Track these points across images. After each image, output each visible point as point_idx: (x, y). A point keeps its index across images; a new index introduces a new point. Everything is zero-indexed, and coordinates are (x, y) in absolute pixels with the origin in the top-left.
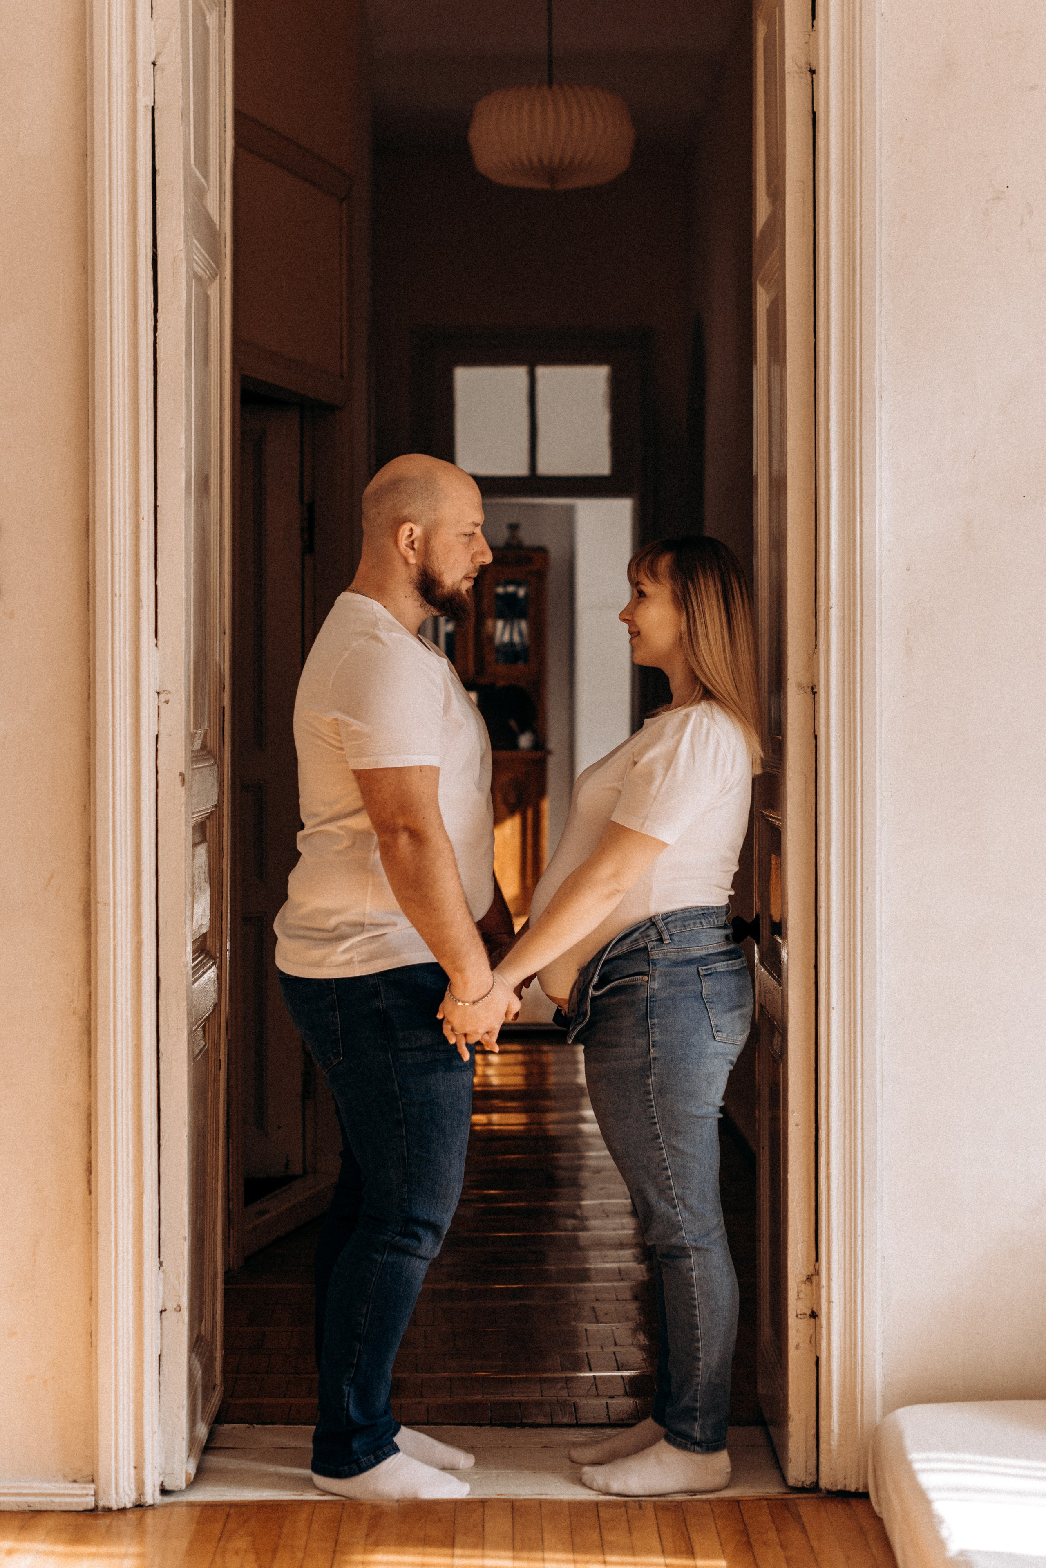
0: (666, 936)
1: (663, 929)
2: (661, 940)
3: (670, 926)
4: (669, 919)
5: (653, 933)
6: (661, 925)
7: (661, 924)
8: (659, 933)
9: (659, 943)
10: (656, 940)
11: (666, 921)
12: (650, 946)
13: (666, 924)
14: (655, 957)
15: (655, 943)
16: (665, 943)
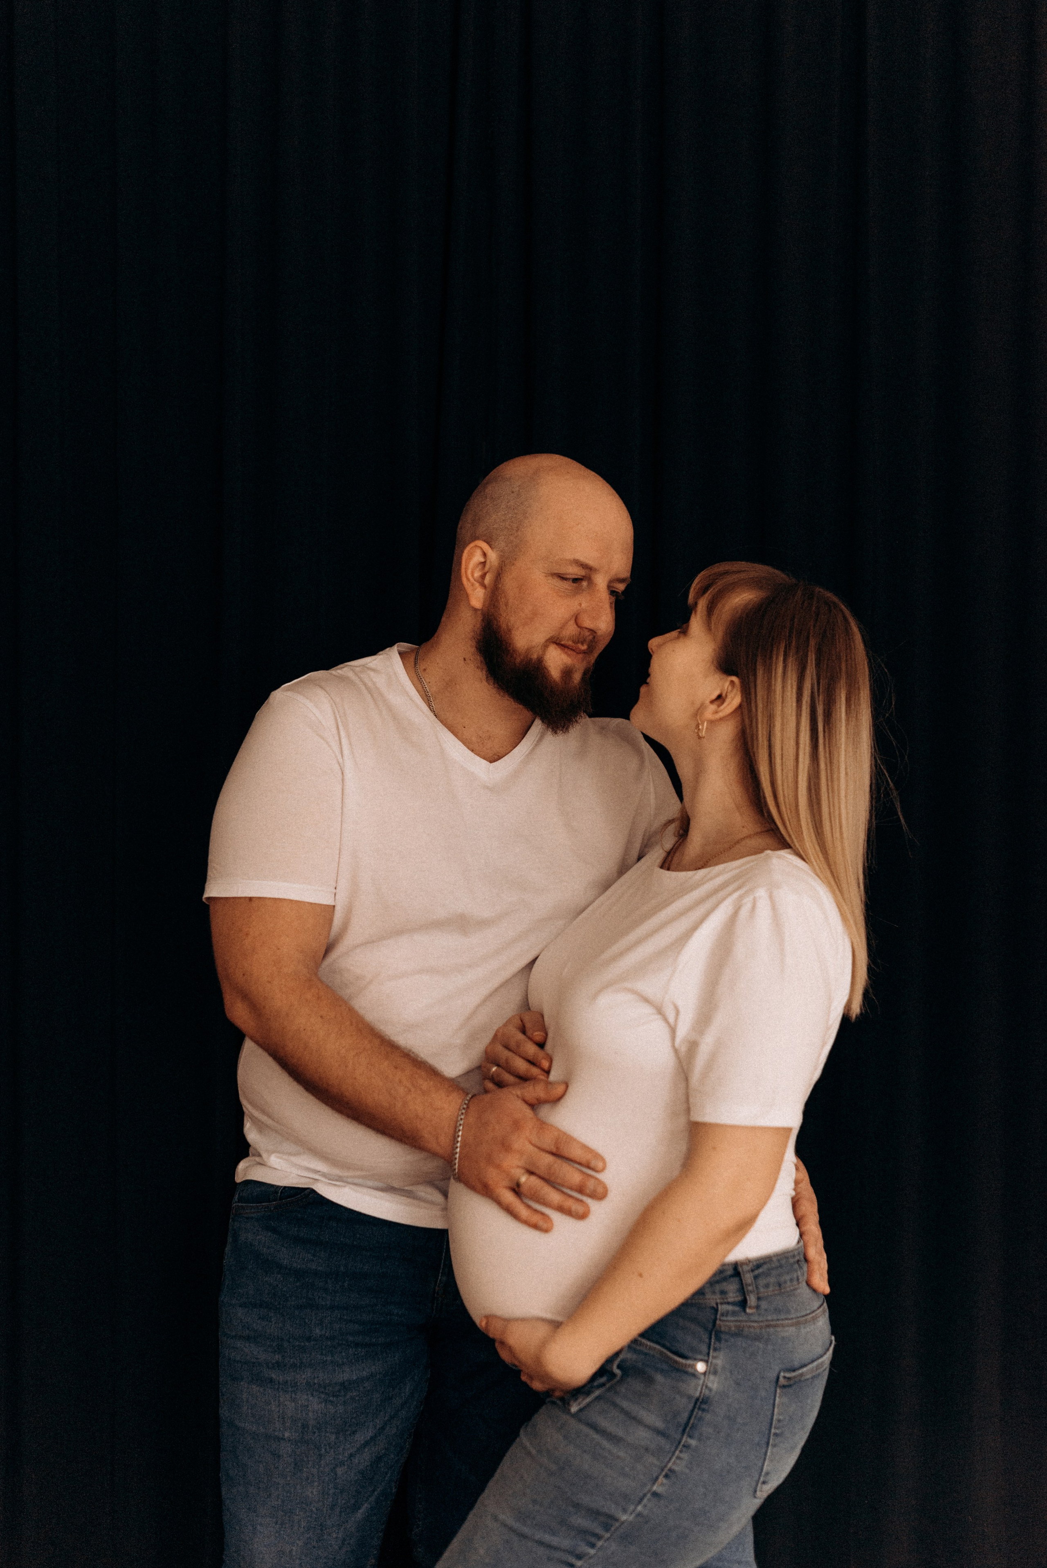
0: (752, 1300)
1: (749, 1285)
2: (743, 1304)
3: (762, 1282)
4: (761, 1270)
5: (732, 1288)
6: (748, 1281)
7: (748, 1278)
8: (742, 1290)
9: (737, 1309)
10: (733, 1304)
11: (756, 1272)
12: (722, 1308)
13: (756, 1277)
14: (724, 1329)
15: (730, 1307)
16: (748, 1310)
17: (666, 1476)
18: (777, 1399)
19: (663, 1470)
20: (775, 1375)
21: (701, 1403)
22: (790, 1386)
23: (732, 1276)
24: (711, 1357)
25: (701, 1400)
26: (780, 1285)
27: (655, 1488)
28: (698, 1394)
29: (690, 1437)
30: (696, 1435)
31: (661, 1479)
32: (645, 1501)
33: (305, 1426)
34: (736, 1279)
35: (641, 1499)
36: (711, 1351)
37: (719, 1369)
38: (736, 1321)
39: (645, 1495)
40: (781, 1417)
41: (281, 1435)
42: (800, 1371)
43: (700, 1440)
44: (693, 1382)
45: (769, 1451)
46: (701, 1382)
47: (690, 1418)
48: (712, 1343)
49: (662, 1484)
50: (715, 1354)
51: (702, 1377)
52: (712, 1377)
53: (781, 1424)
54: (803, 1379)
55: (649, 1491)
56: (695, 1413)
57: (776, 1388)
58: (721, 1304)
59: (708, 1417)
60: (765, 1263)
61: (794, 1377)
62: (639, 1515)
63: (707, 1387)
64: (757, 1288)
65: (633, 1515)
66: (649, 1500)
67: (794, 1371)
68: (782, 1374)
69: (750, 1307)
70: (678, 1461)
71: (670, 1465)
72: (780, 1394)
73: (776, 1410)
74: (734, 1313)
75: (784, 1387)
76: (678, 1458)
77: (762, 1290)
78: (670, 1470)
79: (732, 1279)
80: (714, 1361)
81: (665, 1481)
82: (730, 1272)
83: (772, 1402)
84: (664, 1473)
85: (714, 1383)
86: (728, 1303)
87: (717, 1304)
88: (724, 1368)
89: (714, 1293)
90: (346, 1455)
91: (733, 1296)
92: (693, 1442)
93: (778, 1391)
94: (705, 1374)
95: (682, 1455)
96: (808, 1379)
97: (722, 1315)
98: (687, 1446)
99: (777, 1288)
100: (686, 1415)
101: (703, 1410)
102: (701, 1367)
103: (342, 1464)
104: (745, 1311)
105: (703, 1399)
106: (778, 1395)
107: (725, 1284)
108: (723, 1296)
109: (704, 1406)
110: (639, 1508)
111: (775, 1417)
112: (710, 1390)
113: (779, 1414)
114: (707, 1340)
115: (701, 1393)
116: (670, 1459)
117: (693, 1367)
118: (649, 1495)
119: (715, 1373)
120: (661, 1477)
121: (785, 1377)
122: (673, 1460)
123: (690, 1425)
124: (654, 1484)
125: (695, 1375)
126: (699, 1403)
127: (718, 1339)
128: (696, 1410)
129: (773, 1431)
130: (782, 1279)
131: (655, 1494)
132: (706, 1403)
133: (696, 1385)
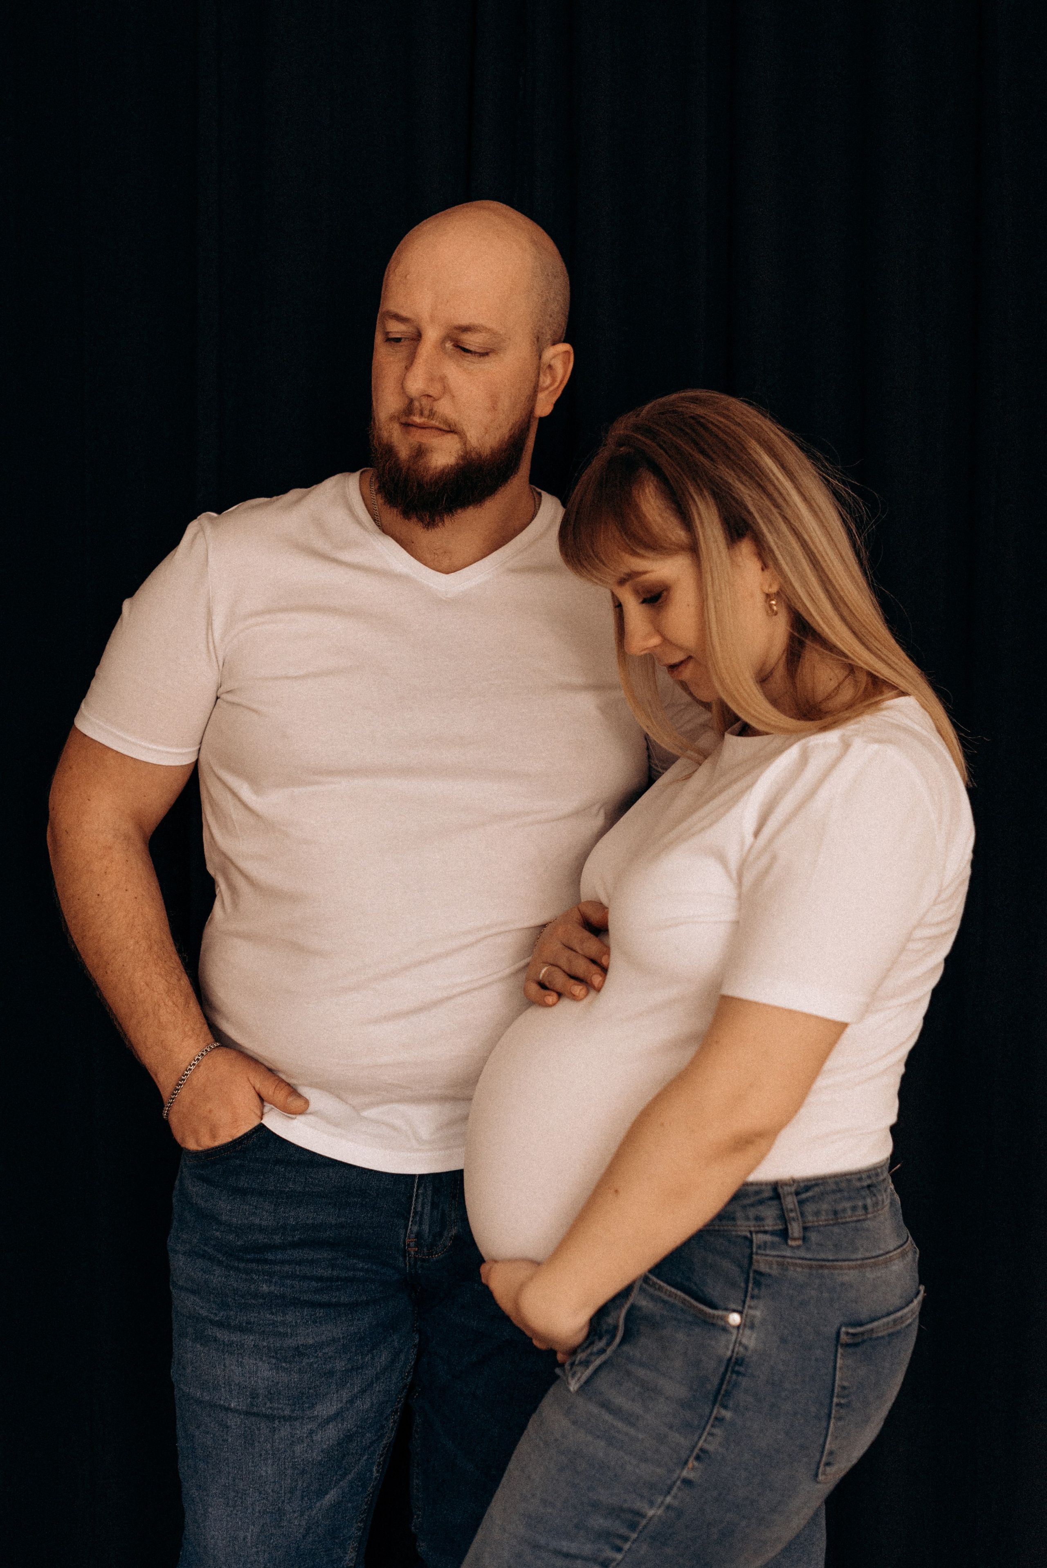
0: (795, 1229)
1: (792, 1215)
2: (784, 1234)
3: (809, 1208)
4: (810, 1194)
5: (770, 1214)
6: (790, 1206)
7: (790, 1202)
8: (783, 1217)
9: (776, 1239)
10: (773, 1233)
11: (804, 1196)
12: (758, 1238)
13: (801, 1203)
14: (763, 1268)
15: (768, 1238)
16: (790, 1242)
17: (698, 1458)
18: (839, 1362)
19: (692, 1451)
20: (834, 1331)
21: (735, 1364)
22: (856, 1345)
23: (771, 1199)
24: (746, 1307)
25: (733, 1360)
26: (835, 1213)
27: (685, 1473)
28: (729, 1353)
29: (724, 1407)
30: (731, 1404)
31: (692, 1463)
32: (675, 1490)
33: (254, 1396)
34: (775, 1202)
35: (670, 1488)
36: (748, 1298)
37: (757, 1321)
38: (778, 1256)
39: (675, 1483)
40: (846, 1384)
41: (227, 1405)
42: (869, 1326)
43: (736, 1411)
44: (723, 1338)
45: (832, 1425)
46: (734, 1337)
47: (721, 1384)
48: (750, 1289)
49: (693, 1468)
50: (752, 1304)
51: (735, 1332)
52: (748, 1332)
53: (846, 1392)
54: (875, 1336)
55: (679, 1478)
56: (727, 1377)
57: (836, 1346)
58: (757, 1232)
59: (744, 1382)
60: (817, 1185)
61: (862, 1333)
62: (669, 1507)
63: (740, 1343)
64: (802, 1214)
65: (662, 1508)
66: (679, 1489)
67: (861, 1324)
68: (843, 1329)
69: (794, 1239)
70: (710, 1438)
71: (701, 1442)
72: (842, 1355)
73: (838, 1374)
74: (773, 1246)
75: (848, 1345)
76: (711, 1434)
77: (810, 1218)
78: (701, 1450)
79: (770, 1203)
80: (752, 1312)
81: (696, 1464)
82: (767, 1194)
83: (831, 1364)
84: (694, 1454)
85: (750, 1340)
86: (765, 1232)
87: (750, 1233)
88: (764, 1320)
89: (747, 1218)
90: (305, 1430)
91: (771, 1223)
92: (727, 1414)
93: (840, 1350)
94: (738, 1327)
95: (715, 1431)
96: (883, 1337)
97: (759, 1247)
98: (719, 1420)
99: (831, 1217)
100: (716, 1381)
101: (738, 1373)
102: (735, 1319)
103: (301, 1440)
104: (787, 1244)
105: (736, 1359)
106: (839, 1355)
107: (760, 1208)
108: (759, 1223)
109: (737, 1368)
110: (669, 1499)
111: (837, 1382)
112: (746, 1348)
113: (841, 1379)
114: (743, 1285)
115: (733, 1352)
116: (700, 1437)
117: (724, 1319)
118: (679, 1483)
119: (752, 1327)
120: (691, 1460)
121: (847, 1333)
122: (703, 1438)
123: (722, 1392)
124: (683, 1468)
125: (725, 1329)
126: (731, 1365)
127: (758, 1284)
128: (729, 1374)
129: (835, 1400)
130: (839, 1207)
131: (687, 1482)
132: (741, 1365)
133: (728, 1341)
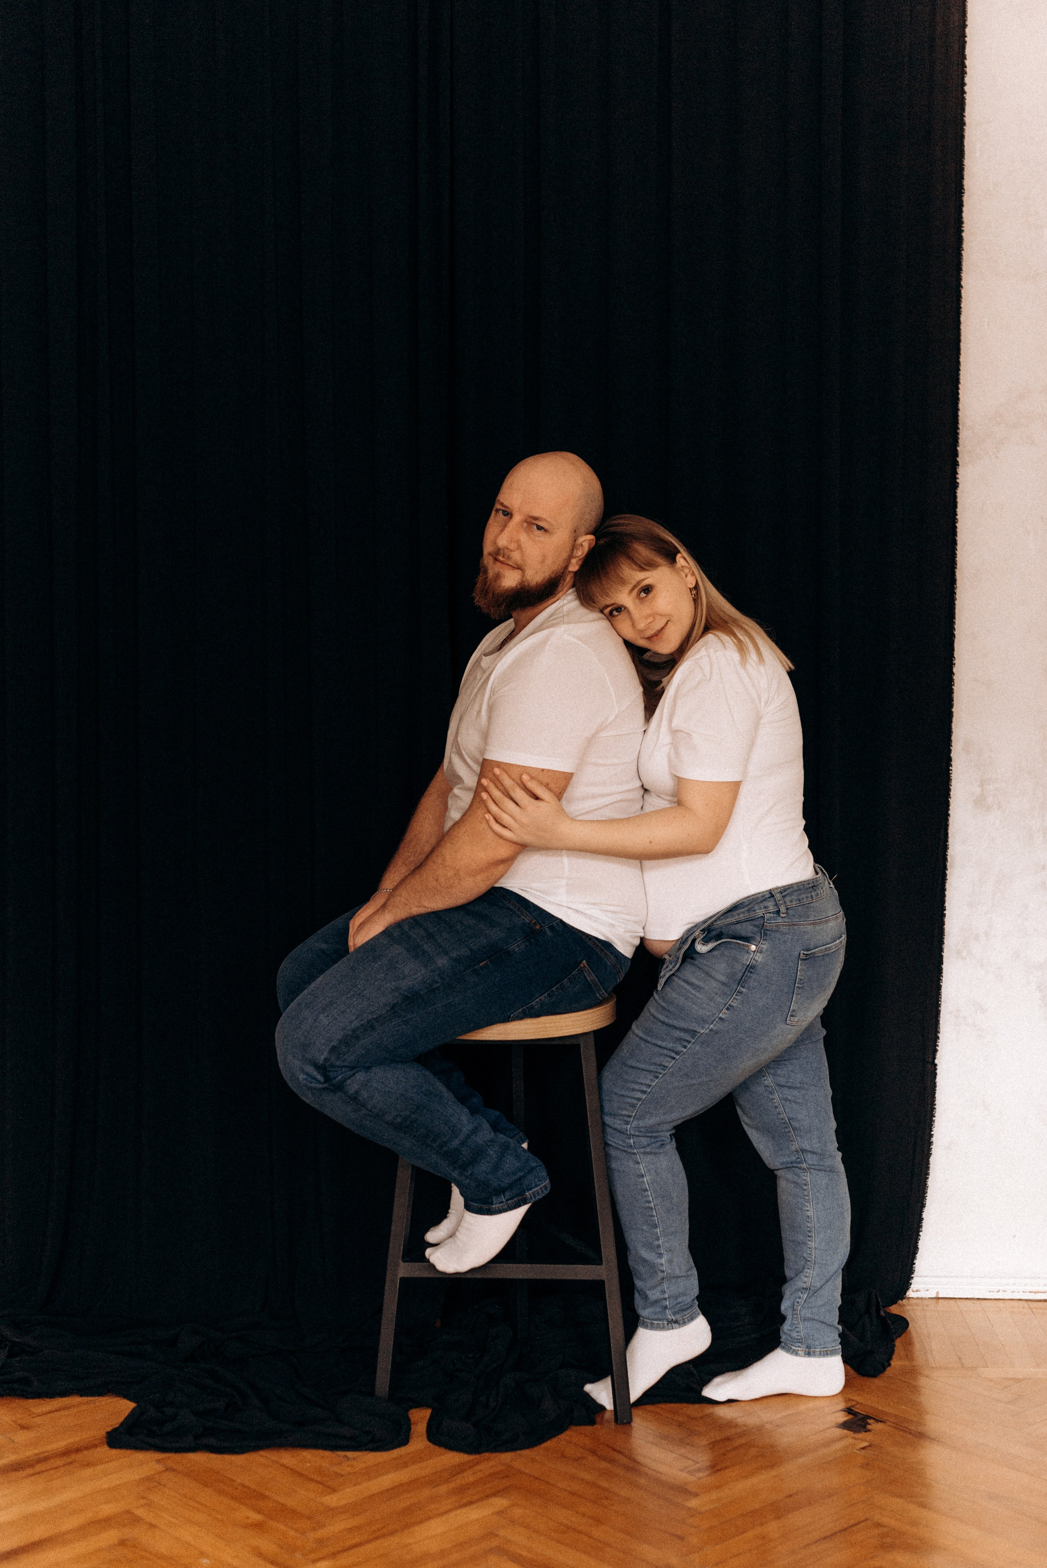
17: (727, 1009)
18: (799, 967)
19: (726, 1005)
20: (798, 953)
21: (751, 968)
22: (805, 959)
23: (769, 897)
24: (759, 942)
25: (751, 965)
26: (799, 900)
27: (720, 1015)
28: (749, 963)
29: (743, 987)
30: (746, 985)
31: (724, 1010)
32: (715, 1022)
34: (772, 899)
35: (713, 1021)
36: (760, 939)
37: (763, 949)
38: (776, 923)
39: (715, 1019)
40: (800, 977)
42: (813, 951)
43: (748, 989)
44: (746, 955)
46: (752, 956)
47: (743, 976)
48: (760, 935)
49: (725, 1013)
50: (763, 942)
51: (753, 953)
52: (759, 953)
55: (718, 1017)
56: (746, 974)
57: (798, 960)
58: (766, 912)
59: (754, 976)
60: (788, 889)
62: (712, 1030)
63: (754, 959)
64: (785, 902)
65: (709, 1030)
66: (717, 1022)
67: (808, 950)
68: (802, 952)
69: (782, 915)
70: (735, 1000)
71: (730, 1002)
72: (800, 964)
73: (797, 972)
74: (773, 918)
75: (803, 959)
77: (788, 903)
78: (729, 1005)
79: (770, 899)
80: (762, 945)
81: (726, 1011)
82: (769, 895)
83: (796, 968)
84: (726, 1007)
85: (759, 956)
86: (770, 912)
87: (763, 914)
88: (766, 948)
89: (760, 908)
91: (772, 908)
92: (744, 990)
93: (800, 962)
94: (755, 952)
95: (737, 997)
97: (767, 920)
98: (741, 993)
99: (797, 903)
100: (741, 975)
101: (751, 972)
102: (753, 947)
104: (779, 915)
107: (766, 902)
108: (766, 909)
109: (751, 970)
110: (712, 1026)
112: (757, 961)
113: (799, 975)
115: (752, 962)
116: (730, 1000)
117: (748, 947)
118: (717, 1019)
119: (761, 952)
121: (803, 954)
122: (732, 1000)
123: (743, 980)
124: (720, 1013)
125: (749, 952)
126: (749, 967)
127: (765, 934)
128: (747, 972)
130: (800, 898)
131: (721, 1019)
132: (753, 967)
133: (748, 958)
